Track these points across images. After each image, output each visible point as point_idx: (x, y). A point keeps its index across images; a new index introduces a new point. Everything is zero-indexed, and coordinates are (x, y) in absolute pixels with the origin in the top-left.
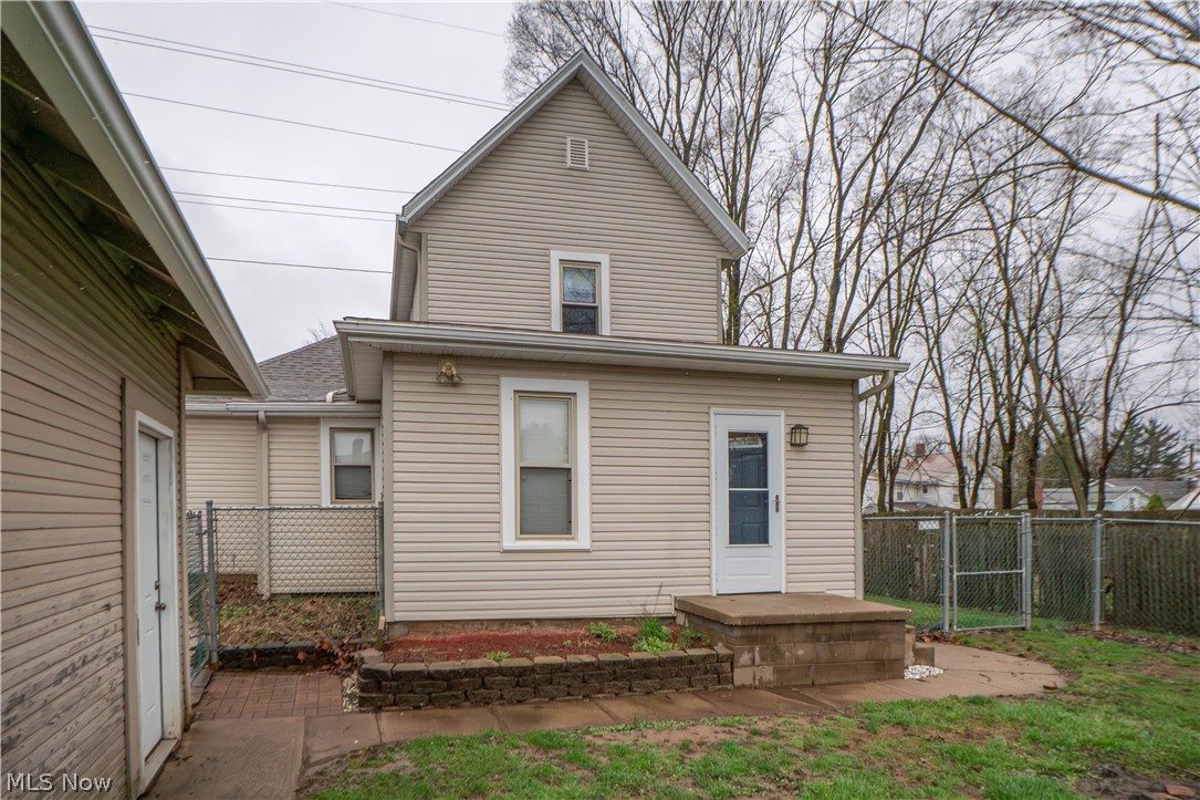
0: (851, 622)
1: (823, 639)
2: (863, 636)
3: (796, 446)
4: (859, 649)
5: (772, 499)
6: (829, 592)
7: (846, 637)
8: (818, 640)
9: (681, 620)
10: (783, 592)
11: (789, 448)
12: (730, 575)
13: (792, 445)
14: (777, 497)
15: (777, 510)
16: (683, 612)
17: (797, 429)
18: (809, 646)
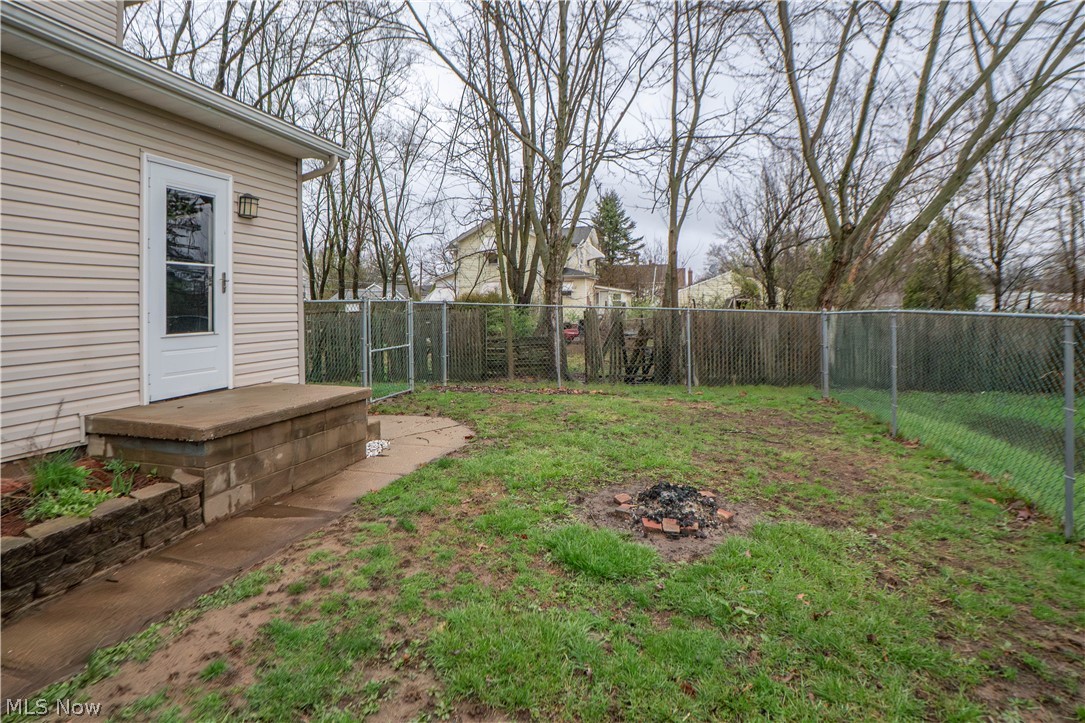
0: (325, 410)
1: (301, 434)
2: (336, 423)
3: (244, 217)
4: (332, 437)
5: (218, 278)
6: (275, 381)
7: (321, 428)
8: (297, 437)
9: (97, 448)
10: (231, 387)
11: (238, 219)
12: (168, 374)
13: (240, 216)
14: (224, 274)
15: (224, 291)
16: (101, 436)
17: (245, 199)
18: (288, 447)
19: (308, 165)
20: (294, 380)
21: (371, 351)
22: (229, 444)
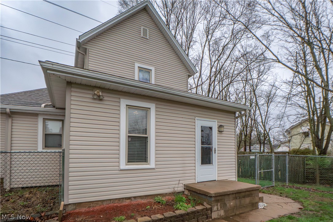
0: (245, 192)
1: (238, 198)
2: (249, 196)
3: (220, 132)
4: (247, 200)
5: (213, 149)
6: (229, 179)
7: (244, 197)
8: (237, 199)
9: (186, 192)
10: (217, 180)
11: (218, 132)
12: (201, 175)
13: (219, 131)
14: (215, 148)
15: (215, 153)
16: (187, 190)
17: (220, 126)
18: (234, 201)
19: (237, 114)
20: (234, 179)
21: (259, 171)
22: (218, 198)
